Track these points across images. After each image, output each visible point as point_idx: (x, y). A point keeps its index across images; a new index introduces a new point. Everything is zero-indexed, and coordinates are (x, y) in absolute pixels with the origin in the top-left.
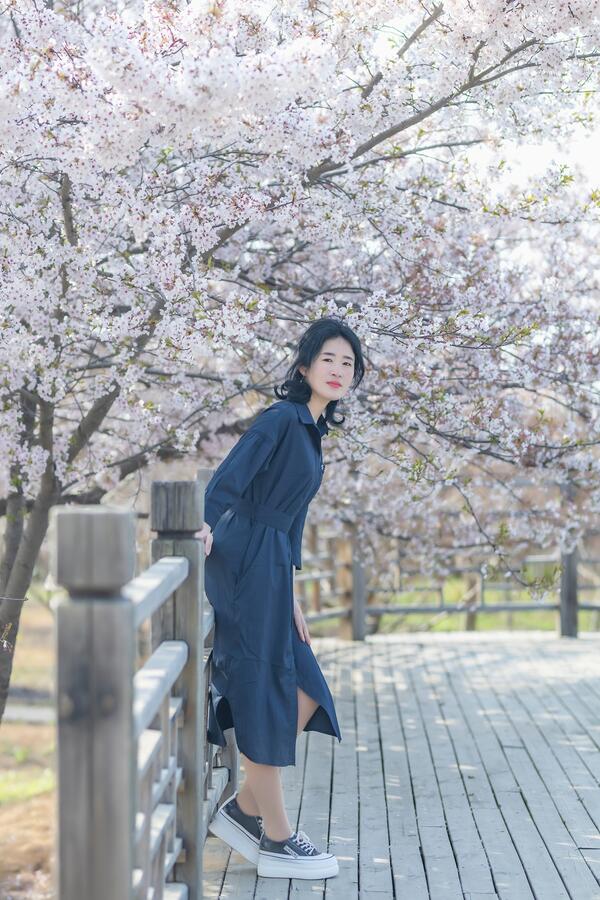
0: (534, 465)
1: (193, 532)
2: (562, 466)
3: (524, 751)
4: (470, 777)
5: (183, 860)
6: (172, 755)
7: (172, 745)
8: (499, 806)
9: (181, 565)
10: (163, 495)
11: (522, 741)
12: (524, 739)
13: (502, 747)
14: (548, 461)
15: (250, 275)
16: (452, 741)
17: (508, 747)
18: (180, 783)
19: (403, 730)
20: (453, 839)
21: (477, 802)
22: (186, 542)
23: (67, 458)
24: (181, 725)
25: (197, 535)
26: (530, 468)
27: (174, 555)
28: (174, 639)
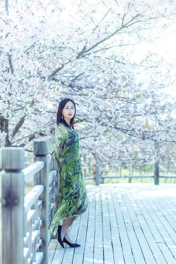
0: (145, 139)
1: (46, 155)
2: (153, 139)
3: (142, 216)
4: (127, 223)
5: (42, 245)
6: (39, 216)
7: (39, 213)
8: (134, 231)
9: (42, 163)
10: (37, 145)
11: (142, 213)
12: (142, 212)
13: (136, 215)
14: (149, 138)
15: (65, 83)
16: (122, 213)
17: (138, 215)
18: (42, 224)
19: (108, 210)
20: (121, 240)
21: (129, 230)
22: (44, 158)
23: (12, 135)
24: (42, 208)
25: (47, 156)
26: (144, 140)
27: (40, 161)
28: (40, 184)
